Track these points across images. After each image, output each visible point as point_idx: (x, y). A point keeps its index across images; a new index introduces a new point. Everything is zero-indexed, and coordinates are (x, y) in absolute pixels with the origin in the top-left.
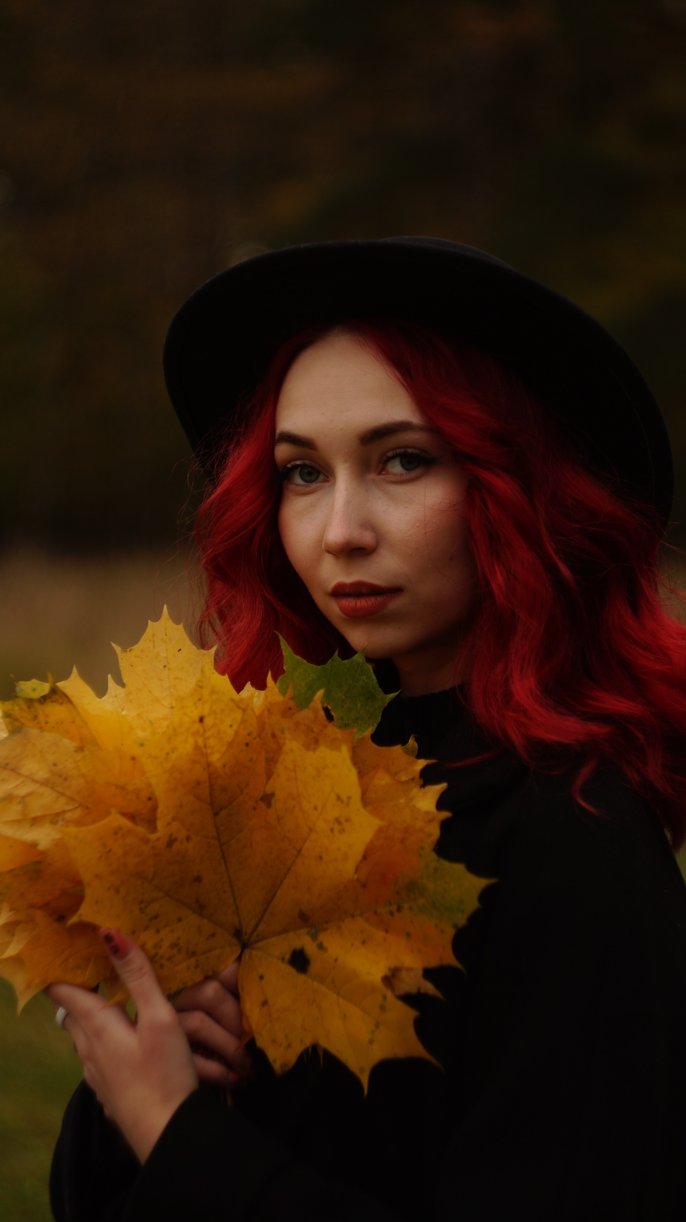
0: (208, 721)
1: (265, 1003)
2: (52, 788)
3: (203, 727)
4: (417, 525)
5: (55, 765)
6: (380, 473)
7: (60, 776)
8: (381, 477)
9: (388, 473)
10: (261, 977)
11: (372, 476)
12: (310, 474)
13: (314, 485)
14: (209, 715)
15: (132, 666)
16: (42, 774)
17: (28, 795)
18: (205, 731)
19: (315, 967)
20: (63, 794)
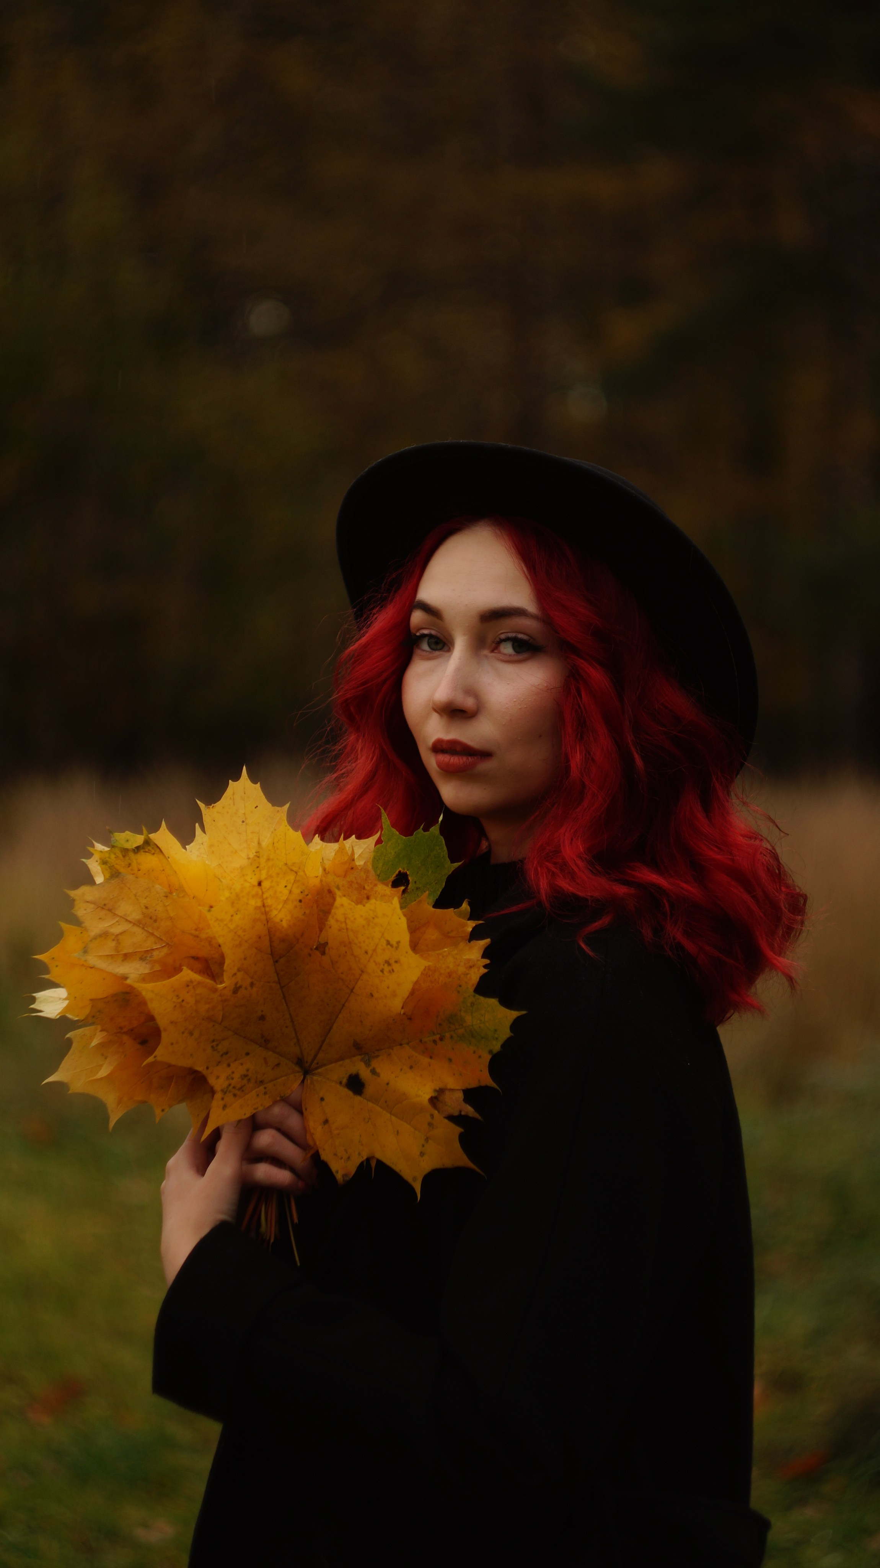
0: (265, 884)
1: (326, 1122)
2: (143, 928)
3: (262, 889)
4: (515, 700)
5: (147, 908)
6: (492, 651)
7: (151, 918)
8: (493, 654)
9: (500, 652)
10: (322, 1099)
11: (486, 652)
12: (437, 643)
13: (437, 653)
14: (266, 879)
15: (214, 821)
16: (135, 915)
17: (121, 934)
18: (263, 893)
19: (369, 1090)
20: (152, 934)
